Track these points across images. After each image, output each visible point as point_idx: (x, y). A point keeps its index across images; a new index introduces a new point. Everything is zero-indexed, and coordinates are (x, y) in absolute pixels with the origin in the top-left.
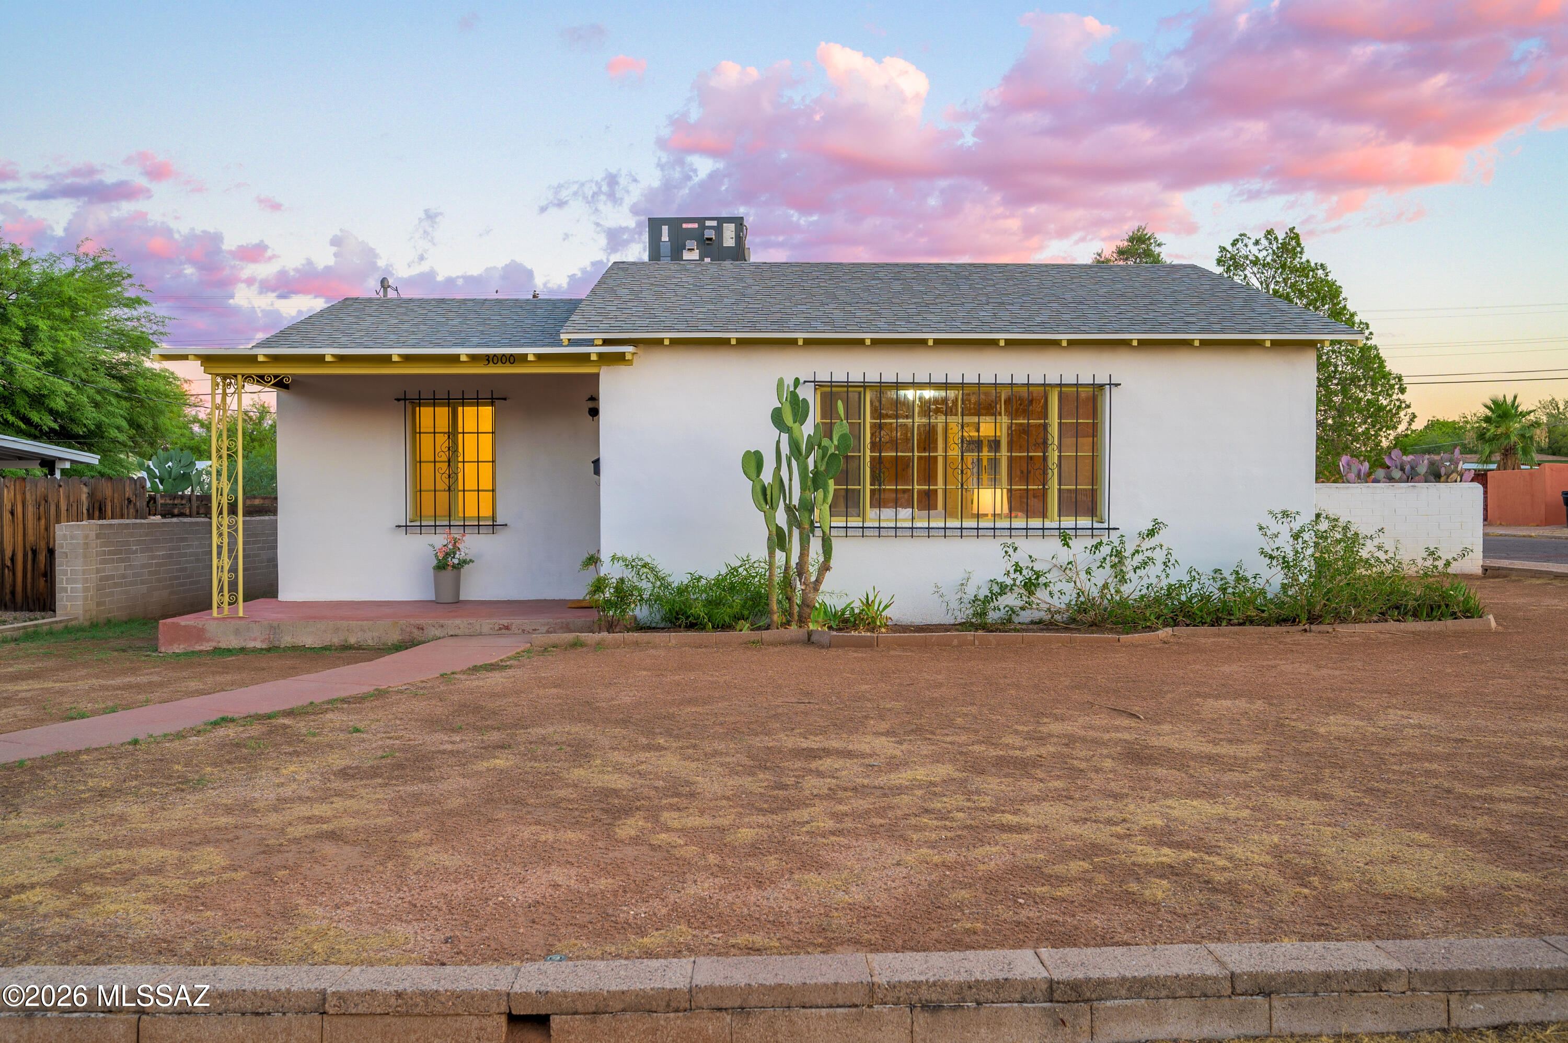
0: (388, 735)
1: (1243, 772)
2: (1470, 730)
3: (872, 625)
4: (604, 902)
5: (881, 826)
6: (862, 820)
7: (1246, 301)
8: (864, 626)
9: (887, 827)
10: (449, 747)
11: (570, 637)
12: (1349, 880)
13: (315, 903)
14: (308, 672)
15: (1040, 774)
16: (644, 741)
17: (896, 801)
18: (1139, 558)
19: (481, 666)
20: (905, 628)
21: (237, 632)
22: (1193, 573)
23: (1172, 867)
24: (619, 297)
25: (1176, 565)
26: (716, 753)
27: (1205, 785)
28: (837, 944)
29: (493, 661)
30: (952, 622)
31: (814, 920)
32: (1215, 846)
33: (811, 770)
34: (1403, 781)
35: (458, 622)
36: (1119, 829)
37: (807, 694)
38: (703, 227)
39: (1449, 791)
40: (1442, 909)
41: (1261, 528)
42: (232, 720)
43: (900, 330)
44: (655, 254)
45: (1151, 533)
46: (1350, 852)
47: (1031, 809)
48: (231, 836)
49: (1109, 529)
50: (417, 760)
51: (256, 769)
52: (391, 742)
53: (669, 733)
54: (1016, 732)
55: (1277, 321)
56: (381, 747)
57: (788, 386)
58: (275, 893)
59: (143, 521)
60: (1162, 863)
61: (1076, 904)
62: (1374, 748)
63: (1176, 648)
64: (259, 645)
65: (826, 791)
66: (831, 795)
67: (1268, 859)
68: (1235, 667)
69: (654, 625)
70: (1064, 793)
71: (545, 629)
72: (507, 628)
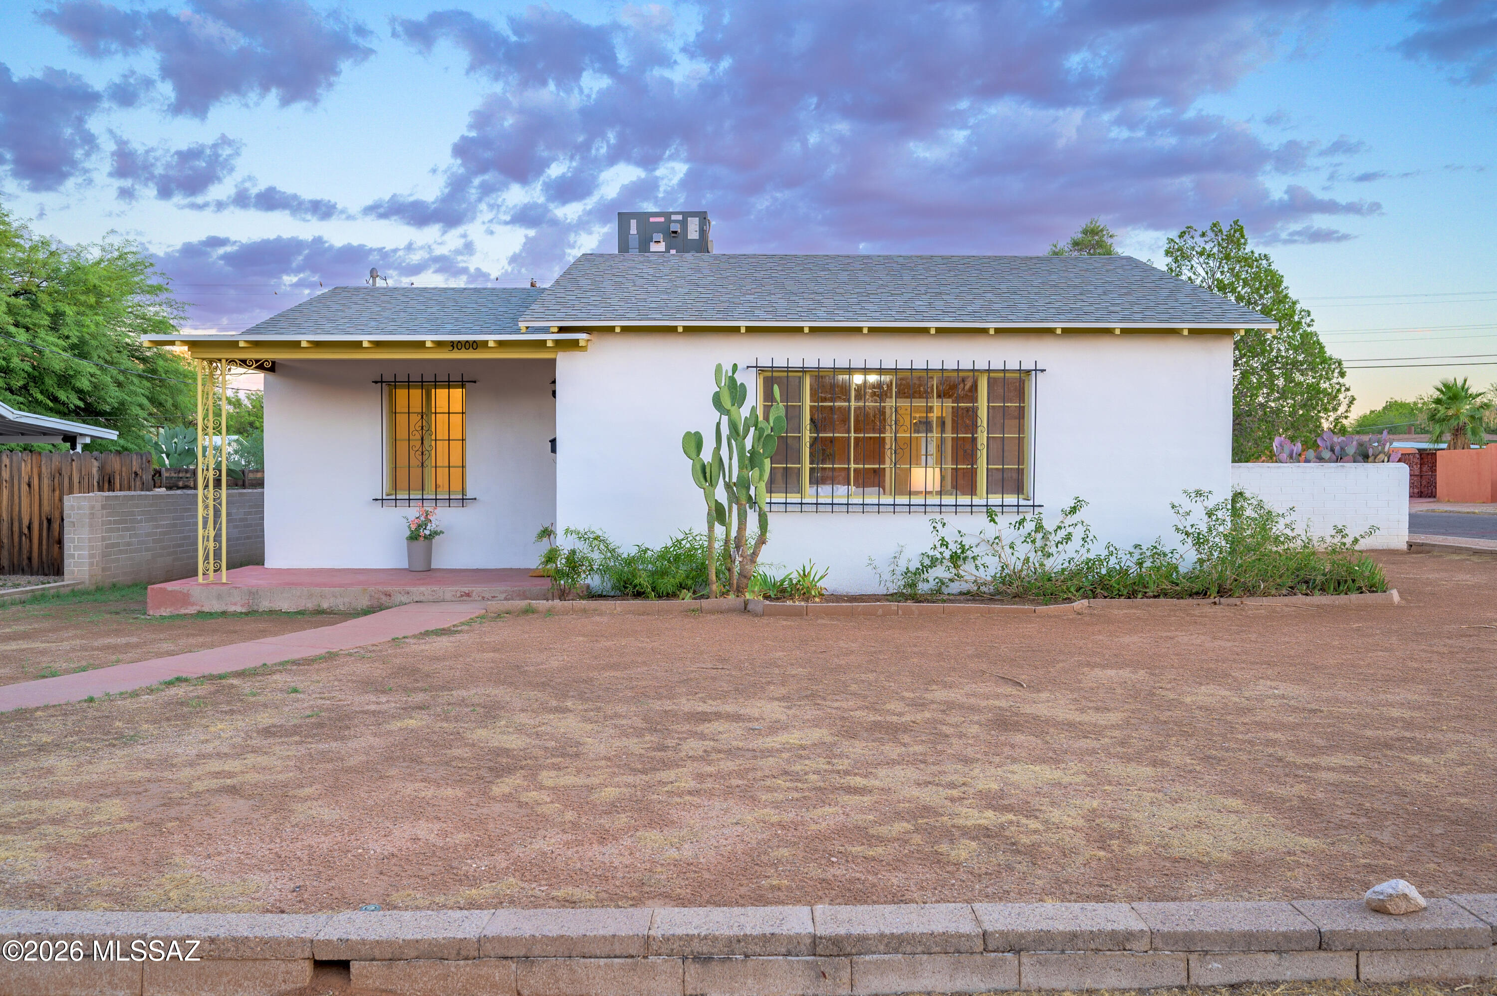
0: (323, 696)
1: (1096, 739)
2: (1328, 701)
3: (807, 595)
4: (454, 855)
5: (738, 786)
6: (722, 781)
7: (1172, 291)
8: (799, 596)
9: (743, 787)
10: (373, 707)
11: (523, 604)
12: (1147, 844)
13: (189, 853)
14: (276, 635)
15: (906, 739)
16: (554, 703)
17: (761, 763)
18: (1062, 534)
19: (432, 631)
20: (837, 598)
21: (219, 597)
22: (1111, 549)
23: (988, 829)
24: (579, 288)
25: (1094, 541)
26: (617, 715)
27: (1055, 752)
28: (649, 898)
29: (446, 626)
30: (885, 593)
31: (637, 875)
32: (1037, 810)
33: (696, 733)
34: (1240, 750)
35: (422, 589)
36: (955, 793)
37: (724, 660)
38: (669, 221)
39: (1280, 760)
40: (1221, 872)
41: (1173, 507)
42: (186, 680)
43: (837, 318)
44: (624, 247)
45: (1074, 510)
46: (1160, 817)
47: (882, 772)
48: (140, 790)
49: (1034, 506)
50: (340, 719)
51: (189, 726)
52: (323, 702)
53: (581, 697)
54: (903, 698)
55: (1197, 310)
56: (312, 707)
57: (727, 372)
58: (158, 843)
59: (148, 493)
60: (980, 825)
61: (884, 863)
62: (1229, 718)
63: (1087, 619)
64: (239, 609)
65: (701, 753)
66: (705, 758)
67: (1081, 822)
68: (1135, 638)
69: (604, 593)
70: (920, 758)
71: (503, 596)
72: (468, 595)
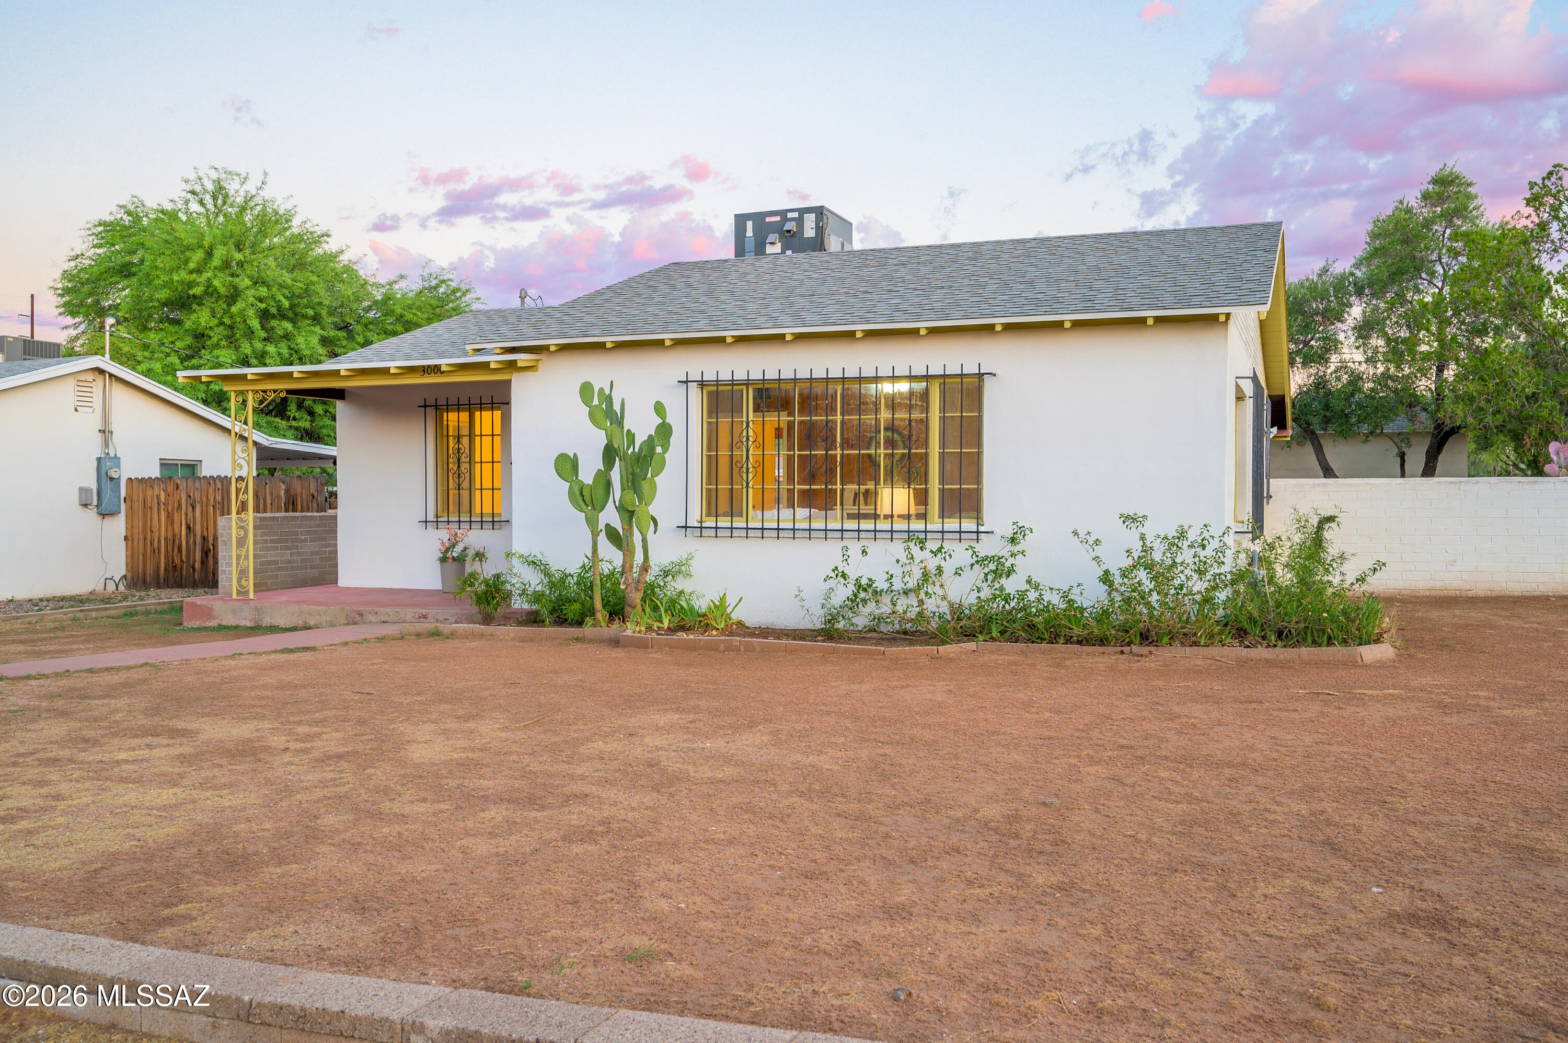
30: (810, 627)
35: (388, 610)
38: (785, 220)
44: (740, 251)
49: (979, 532)
57: (601, 390)
71: (453, 619)
72: (425, 617)
